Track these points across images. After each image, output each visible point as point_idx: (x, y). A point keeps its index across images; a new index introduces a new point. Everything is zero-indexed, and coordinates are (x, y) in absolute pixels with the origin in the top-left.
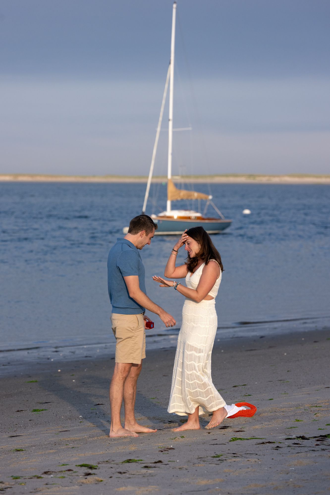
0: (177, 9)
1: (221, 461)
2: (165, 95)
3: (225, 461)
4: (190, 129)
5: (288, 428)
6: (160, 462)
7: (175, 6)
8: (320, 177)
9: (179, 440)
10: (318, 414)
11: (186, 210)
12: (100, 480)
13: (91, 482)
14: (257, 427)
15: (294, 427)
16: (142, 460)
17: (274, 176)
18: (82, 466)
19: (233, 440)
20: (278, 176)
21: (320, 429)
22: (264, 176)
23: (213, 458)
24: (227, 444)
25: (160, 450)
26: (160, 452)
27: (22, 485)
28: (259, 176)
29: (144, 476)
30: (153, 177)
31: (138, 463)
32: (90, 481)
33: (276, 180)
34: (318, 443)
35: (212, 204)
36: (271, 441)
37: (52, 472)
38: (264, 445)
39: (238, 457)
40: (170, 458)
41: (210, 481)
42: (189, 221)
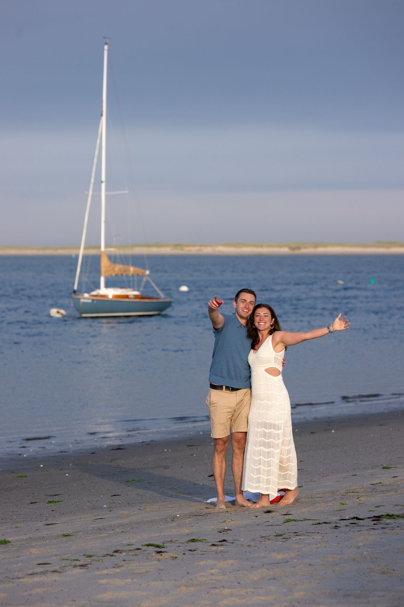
0: (108, 51)
1: (286, 539)
2: (97, 152)
3: (289, 539)
4: (127, 192)
5: (337, 511)
6: (224, 540)
7: (106, 47)
8: (262, 246)
9: (230, 523)
10: (361, 498)
11: (122, 287)
12: (174, 557)
13: (167, 558)
14: (303, 510)
15: (343, 510)
16: (205, 540)
17: (206, 246)
18: (148, 545)
19: (287, 521)
20: (211, 246)
21: (370, 511)
22: (194, 246)
23: (276, 536)
24: (282, 525)
25: (218, 531)
26: (219, 533)
27: (100, 562)
28: (188, 246)
29: (216, 553)
30: (86, 248)
31: (203, 542)
32: (165, 558)
33: (208, 250)
34: (375, 522)
35: (149, 279)
36: (326, 522)
37: (122, 551)
38: (320, 525)
39: (301, 535)
40: (233, 538)
41: (285, 555)
42: (127, 300)
